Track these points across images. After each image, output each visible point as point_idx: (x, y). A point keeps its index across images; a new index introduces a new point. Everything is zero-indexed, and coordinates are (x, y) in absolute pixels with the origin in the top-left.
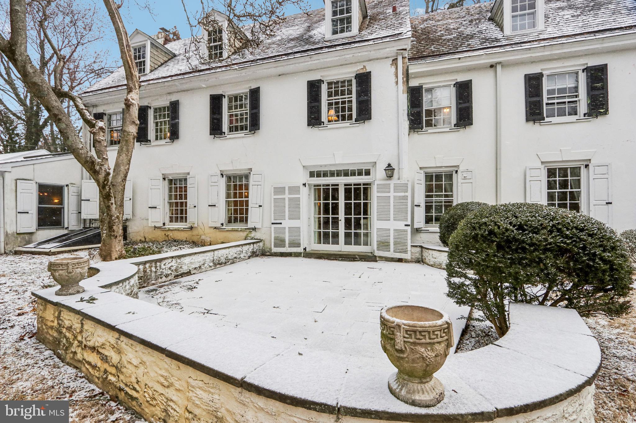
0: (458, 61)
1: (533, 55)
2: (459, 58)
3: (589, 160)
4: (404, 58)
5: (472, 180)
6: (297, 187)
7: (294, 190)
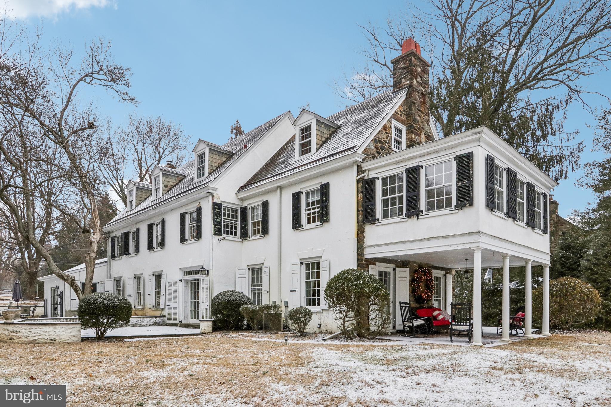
0: (257, 188)
1: (290, 180)
2: (257, 187)
3: (321, 257)
4: (213, 196)
5: (268, 274)
6: (176, 282)
7: (175, 284)
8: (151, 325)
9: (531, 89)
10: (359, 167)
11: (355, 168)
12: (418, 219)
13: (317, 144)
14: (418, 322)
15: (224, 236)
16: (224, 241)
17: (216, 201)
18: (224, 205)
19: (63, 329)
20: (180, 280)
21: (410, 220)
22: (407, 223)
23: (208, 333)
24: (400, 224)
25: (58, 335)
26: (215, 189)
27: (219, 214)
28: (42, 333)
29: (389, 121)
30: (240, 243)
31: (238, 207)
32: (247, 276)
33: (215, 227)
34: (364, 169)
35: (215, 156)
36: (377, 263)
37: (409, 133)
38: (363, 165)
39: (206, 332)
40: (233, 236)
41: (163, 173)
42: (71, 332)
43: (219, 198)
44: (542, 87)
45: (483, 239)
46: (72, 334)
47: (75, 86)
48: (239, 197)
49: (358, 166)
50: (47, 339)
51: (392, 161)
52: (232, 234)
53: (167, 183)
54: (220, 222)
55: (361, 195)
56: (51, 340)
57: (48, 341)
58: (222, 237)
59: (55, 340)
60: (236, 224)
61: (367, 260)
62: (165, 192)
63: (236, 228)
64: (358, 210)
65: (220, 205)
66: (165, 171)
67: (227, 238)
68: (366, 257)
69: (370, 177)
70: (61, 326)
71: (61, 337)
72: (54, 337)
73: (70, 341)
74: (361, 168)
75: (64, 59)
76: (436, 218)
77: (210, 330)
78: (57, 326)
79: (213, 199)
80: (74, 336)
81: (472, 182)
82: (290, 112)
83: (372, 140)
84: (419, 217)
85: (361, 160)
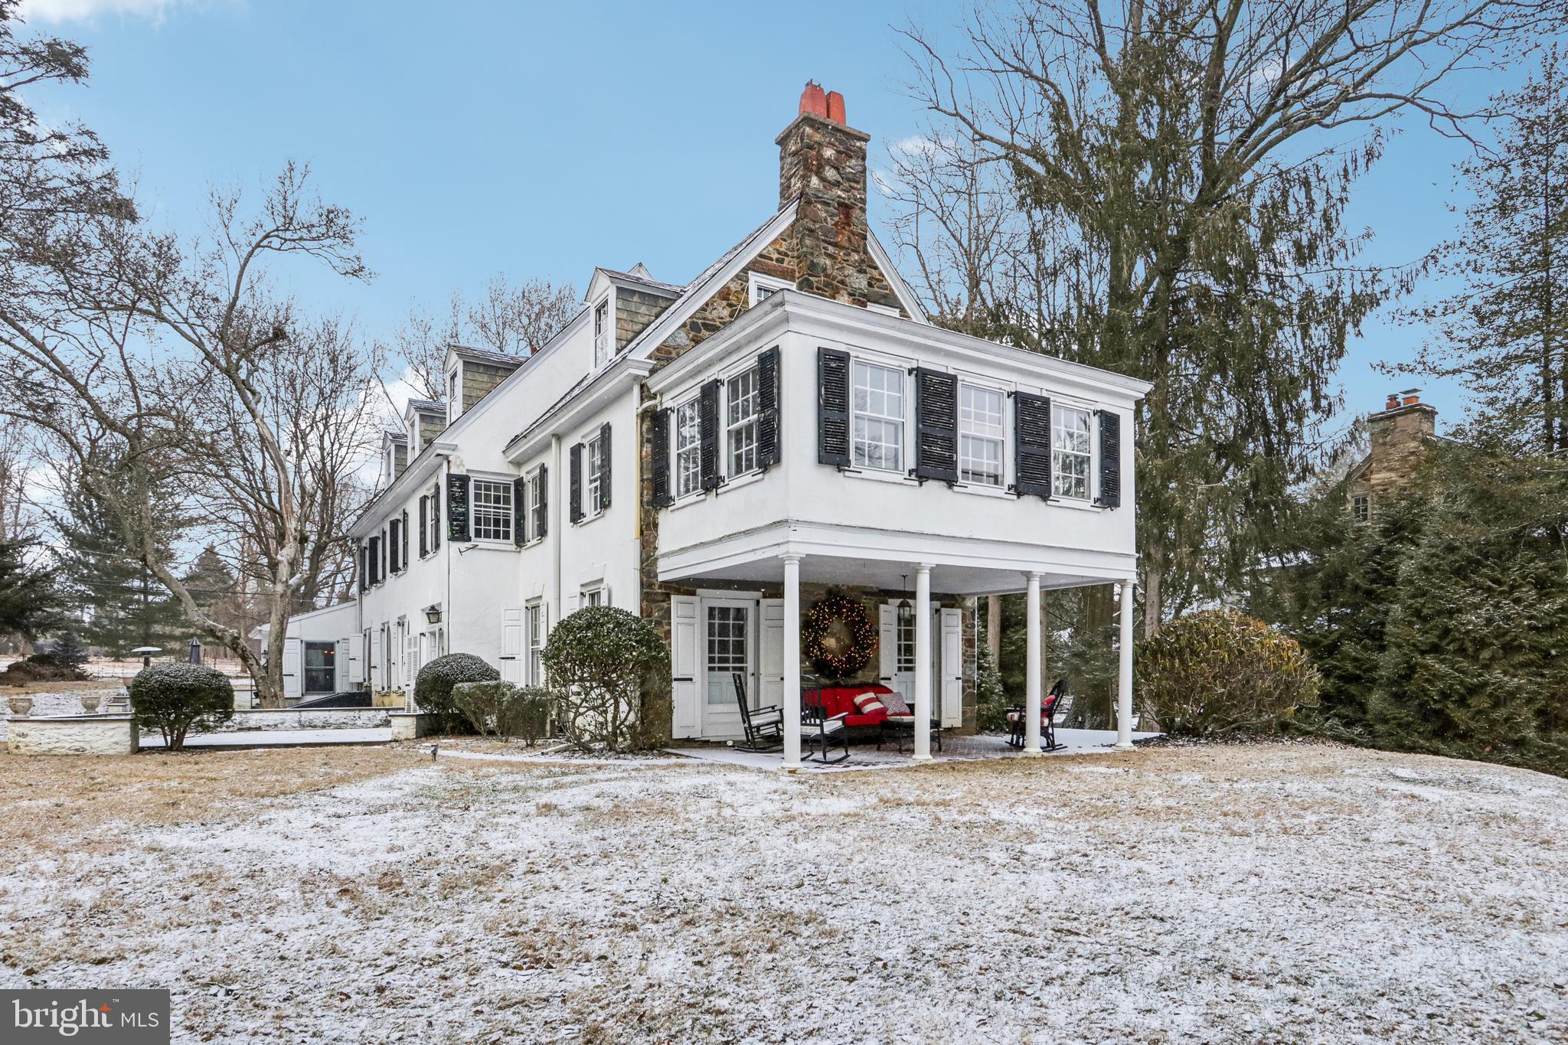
3: (602, 580)
4: (449, 462)
5: (545, 619)
6: (416, 638)
7: (415, 642)
8: (377, 726)
9: (1327, 126)
10: (644, 388)
11: (636, 390)
12: (718, 494)
13: (618, 339)
14: (832, 725)
15: (475, 541)
16: (475, 552)
17: (453, 471)
18: (474, 477)
19: (98, 731)
20: (422, 634)
21: (709, 497)
22: (705, 504)
26: (455, 448)
27: (461, 497)
29: (742, 277)
30: (514, 555)
31: (511, 481)
32: (523, 622)
33: (451, 525)
34: (653, 391)
35: (478, 377)
36: (699, 591)
38: (650, 382)
39: (402, 737)
40: (501, 540)
42: (111, 737)
43: (462, 464)
44: (1358, 118)
45: (802, 534)
46: (114, 740)
47: (247, 261)
48: (511, 458)
49: (642, 386)
50: (68, 749)
51: (683, 372)
52: (497, 535)
54: (466, 515)
55: (648, 448)
56: (76, 750)
57: (68, 753)
58: (468, 544)
59: (84, 750)
60: (508, 515)
61: (666, 584)
63: (507, 523)
64: (642, 480)
65: (464, 480)
66: (426, 409)
67: (481, 545)
68: (661, 578)
69: (662, 407)
71: (94, 745)
72: (81, 744)
73: (111, 752)
74: (649, 390)
75: (227, 211)
77: (412, 733)
79: (449, 468)
80: (117, 743)
81: (779, 411)
82: (640, 265)
83: (684, 325)
84: (720, 491)
85: (647, 374)
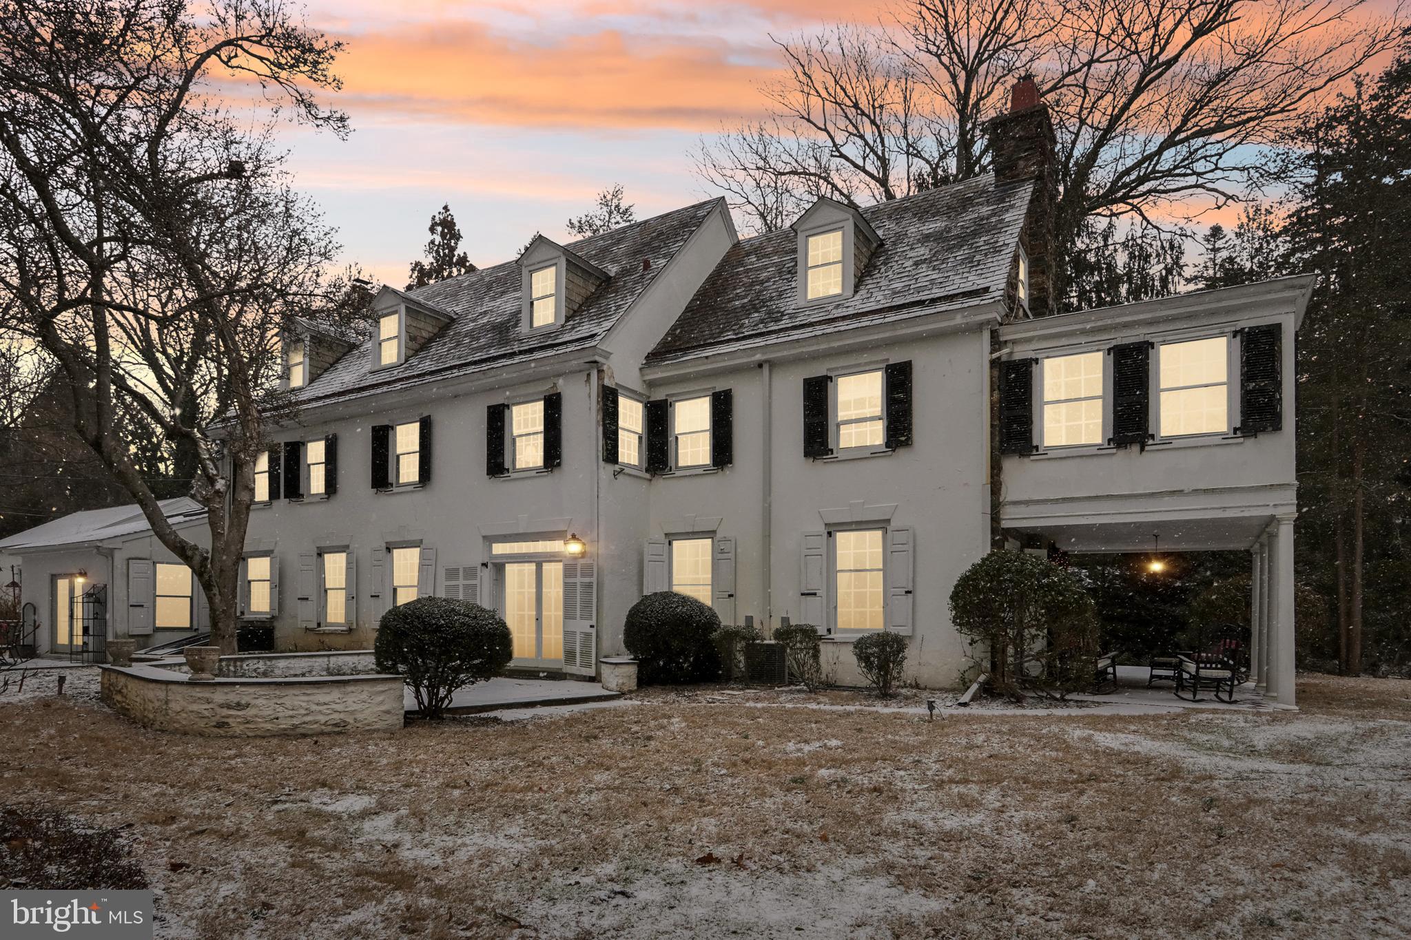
3: (888, 521)
4: (600, 372)
5: (731, 555)
6: (475, 568)
7: (470, 573)
10: (994, 335)
11: (986, 335)
12: (1142, 450)
15: (620, 465)
16: (621, 477)
17: (607, 382)
18: (619, 392)
19: (364, 696)
20: (484, 564)
21: (1121, 453)
22: (1114, 458)
23: (631, 692)
24: (1095, 460)
25: (353, 712)
26: (607, 356)
27: (613, 414)
28: (314, 707)
30: (646, 483)
31: (642, 402)
32: (665, 558)
33: (606, 443)
34: (1004, 339)
35: (576, 280)
37: (1035, 272)
38: (1003, 330)
39: (626, 689)
40: (635, 466)
41: (407, 308)
42: (382, 703)
43: (613, 376)
46: (383, 708)
48: (648, 378)
49: (992, 332)
50: (325, 724)
52: (629, 460)
53: (417, 333)
54: (616, 433)
55: (997, 395)
56: (336, 725)
57: (329, 729)
58: (617, 468)
59: (346, 724)
60: (637, 439)
62: (411, 352)
63: (636, 448)
64: (992, 426)
65: (615, 394)
67: (625, 470)
68: (1006, 525)
69: (1017, 356)
70: (359, 688)
71: (360, 716)
72: (342, 716)
73: (379, 726)
74: (999, 338)
76: (1189, 452)
77: (633, 684)
78: (350, 688)
79: (600, 378)
80: (388, 712)
81: (1280, 383)
84: (1147, 448)
85: (999, 320)
